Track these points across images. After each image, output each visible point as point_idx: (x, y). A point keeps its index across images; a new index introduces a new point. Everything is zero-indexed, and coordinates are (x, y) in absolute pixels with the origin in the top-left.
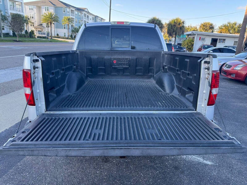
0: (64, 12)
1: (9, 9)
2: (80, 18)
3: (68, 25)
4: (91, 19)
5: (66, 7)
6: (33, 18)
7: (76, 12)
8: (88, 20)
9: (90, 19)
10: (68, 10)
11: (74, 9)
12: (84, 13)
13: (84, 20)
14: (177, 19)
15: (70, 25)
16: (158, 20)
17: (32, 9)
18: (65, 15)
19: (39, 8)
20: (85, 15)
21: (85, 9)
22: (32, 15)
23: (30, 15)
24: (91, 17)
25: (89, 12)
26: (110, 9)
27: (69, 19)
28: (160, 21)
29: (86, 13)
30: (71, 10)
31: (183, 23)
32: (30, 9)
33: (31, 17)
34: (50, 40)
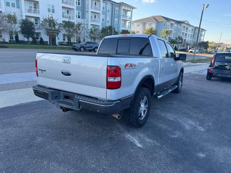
0: (164, 25)
1: (121, 26)
2: (178, 30)
3: (166, 37)
4: (190, 31)
5: (167, 21)
6: (138, 32)
7: (176, 25)
8: (187, 32)
9: (188, 30)
10: (168, 23)
11: (173, 23)
12: (183, 25)
13: (182, 31)
15: (167, 37)
17: (139, 25)
18: (165, 28)
19: (144, 24)
20: (184, 27)
21: (186, 21)
22: (138, 30)
23: (137, 30)
24: (190, 29)
25: (189, 24)
26: (201, 20)
27: (167, 32)
29: (185, 25)
30: (171, 24)
32: (137, 25)
33: (137, 32)
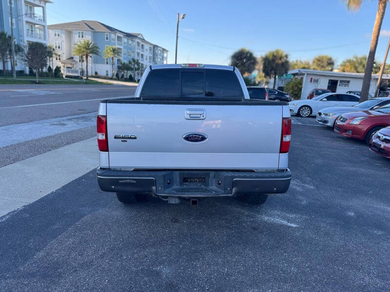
0: (107, 38)
1: (25, 35)
2: (130, 49)
3: (113, 58)
4: (147, 50)
5: (110, 31)
6: (59, 48)
7: (125, 40)
8: (143, 51)
9: (145, 50)
10: (113, 36)
11: (121, 35)
12: (137, 40)
13: (137, 51)
14: (277, 52)
15: (116, 60)
16: (248, 52)
17: (59, 35)
18: (109, 43)
19: (69, 33)
20: (138, 43)
21: (139, 34)
22: (59, 43)
23: (56, 43)
24: (147, 47)
25: (144, 40)
27: (114, 50)
28: (251, 54)
29: (140, 41)
30: (118, 37)
31: (286, 56)
32: (55, 35)
33: (56, 47)
34: (84, 81)
